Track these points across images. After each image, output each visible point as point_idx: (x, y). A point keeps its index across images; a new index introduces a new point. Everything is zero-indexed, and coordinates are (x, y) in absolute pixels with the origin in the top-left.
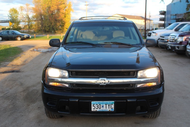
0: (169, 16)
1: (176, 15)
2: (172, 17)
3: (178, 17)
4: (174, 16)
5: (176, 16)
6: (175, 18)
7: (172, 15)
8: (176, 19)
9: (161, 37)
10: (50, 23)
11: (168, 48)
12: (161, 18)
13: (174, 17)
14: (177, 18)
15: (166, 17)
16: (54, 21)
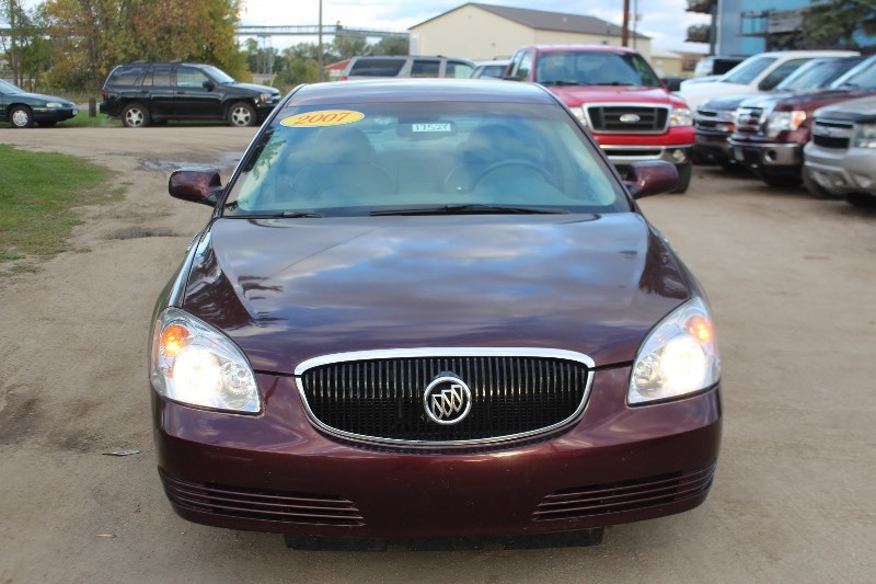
0: (734, 19)
1: (765, 15)
2: (748, 26)
3: (776, 24)
4: (758, 21)
5: (764, 20)
6: (763, 31)
7: (748, 17)
8: (765, 35)
9: (701, 113)
10: (135, 42)
11: (734, 158)
12: (694, 31)
13: (758, 25)
14: (772, 30)
15: (719, 23)
16: (159, 35)
